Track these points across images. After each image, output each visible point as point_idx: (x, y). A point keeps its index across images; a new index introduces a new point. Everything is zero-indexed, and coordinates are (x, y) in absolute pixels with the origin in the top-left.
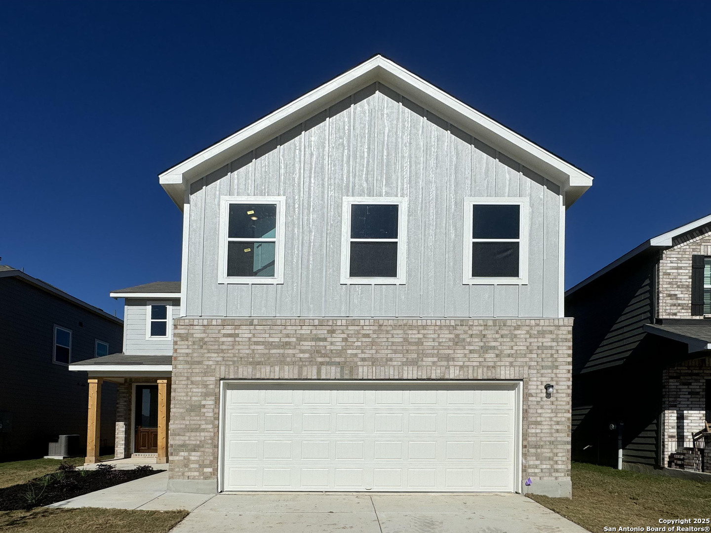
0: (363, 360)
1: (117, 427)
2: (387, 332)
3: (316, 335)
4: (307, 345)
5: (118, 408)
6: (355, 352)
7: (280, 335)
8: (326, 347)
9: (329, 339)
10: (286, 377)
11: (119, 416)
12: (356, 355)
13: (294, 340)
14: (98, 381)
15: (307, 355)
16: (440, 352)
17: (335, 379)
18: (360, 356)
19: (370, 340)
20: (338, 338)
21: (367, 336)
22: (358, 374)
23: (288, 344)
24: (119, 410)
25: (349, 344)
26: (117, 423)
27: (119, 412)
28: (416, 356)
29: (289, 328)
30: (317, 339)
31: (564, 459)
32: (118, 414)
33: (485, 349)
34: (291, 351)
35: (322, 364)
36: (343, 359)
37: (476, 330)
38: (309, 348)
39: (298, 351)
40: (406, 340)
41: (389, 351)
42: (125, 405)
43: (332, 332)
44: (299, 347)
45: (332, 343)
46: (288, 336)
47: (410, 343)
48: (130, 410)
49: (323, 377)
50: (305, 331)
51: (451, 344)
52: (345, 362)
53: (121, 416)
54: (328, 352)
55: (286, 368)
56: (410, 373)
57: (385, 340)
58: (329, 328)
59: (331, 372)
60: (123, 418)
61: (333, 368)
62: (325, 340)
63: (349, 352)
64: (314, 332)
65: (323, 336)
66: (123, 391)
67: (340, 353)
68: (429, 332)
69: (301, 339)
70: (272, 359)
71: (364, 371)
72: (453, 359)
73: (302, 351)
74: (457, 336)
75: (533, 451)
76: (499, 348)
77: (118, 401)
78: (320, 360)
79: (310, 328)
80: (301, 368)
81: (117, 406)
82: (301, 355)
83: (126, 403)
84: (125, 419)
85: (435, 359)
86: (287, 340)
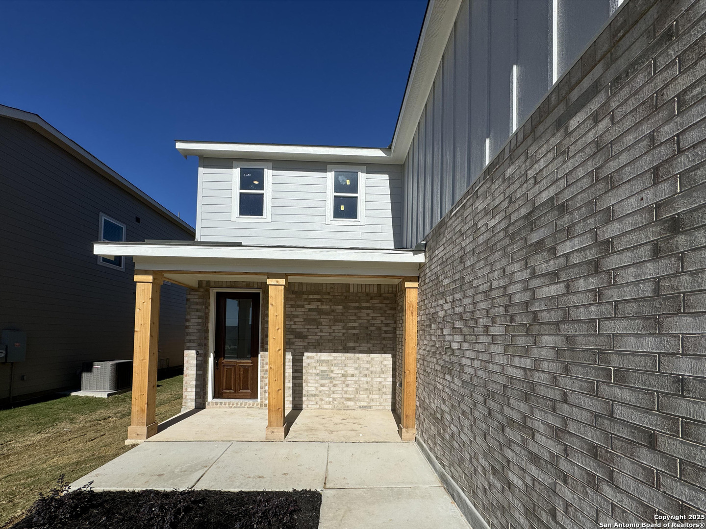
1: (186, 359)
5: (187, 327)
11: (190, 341)
14: (154, 279)
24: (190, 331)
26: (185, 351)
27: (188, 334)
32: (188, 338)
42: (198, 324)
48: (207, 331)
53: (193, 341)
60: (195, 344)
66: (197, 300)
77: (188, 317)
81: (187, 324)
83: (200, 320)
84: (199, 345)
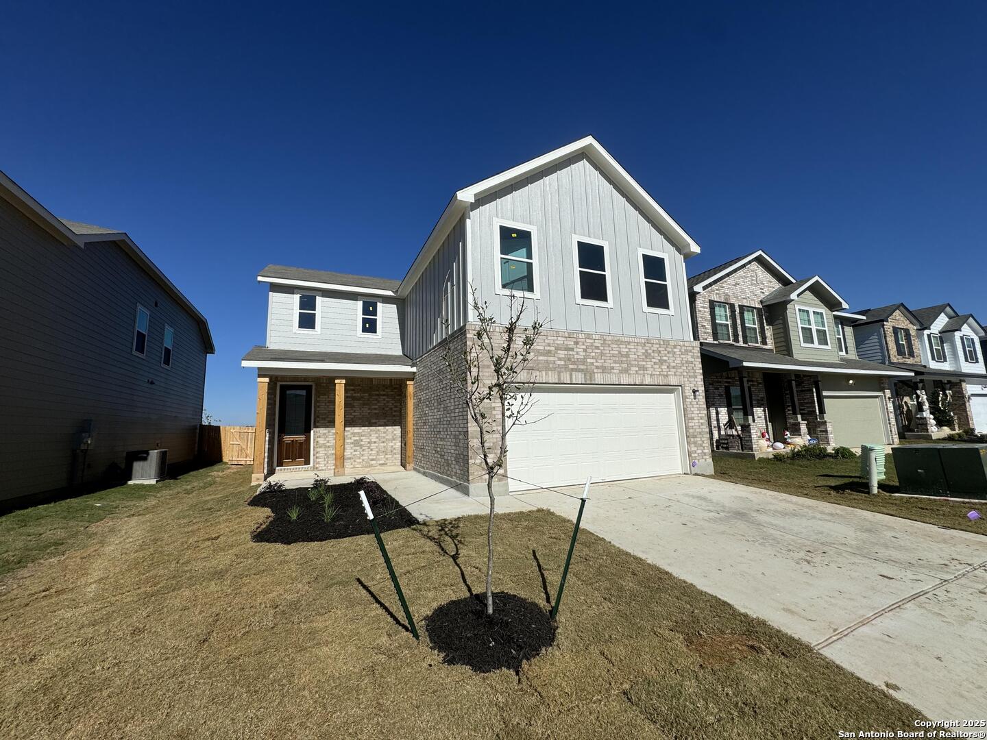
0: (597, 368)
2: (609, 346)
3: (567, 345)
4: (562, 353)
6: (592, 361)
7: (544, 344)
8: (574, 355)
9: (575, 350)
10: (550, 382)
12: (592, 363)
13: (553, 349)
15: (563, 363)
16: (640, 363)
17: (582, 384)
18: (595, 364)
19: (599, 351)
20: (580, 349)
21: (597, 348)
22: (595, 380)
23: (549, 351)
25: (588, 354)
28: (626, 365)
29: (549, 338)
30: (568, 349)
31: (707, 445)
33: (661, 362)
34: (552, 359)
35: (572, 370)
36: (585, 367)
37: (655, 347)
38: (563, 356)
39: (556, 359)
40: (620, 352)
41: (612, 362)
43: (576, 343)
44: (556, 355)
45: (577, 353)
46: (549, 345)
47: (622, 356)
49: (574, 382)
50: (560, 341)
51: (644, 357)
52: (587, 369)
54: (576, 360)
55: (550, 372)
56: (625, 379)
57: (608, 352)
58: (575, 340)
59: (579, 378)
61: (580, 374)
62: (572, 350)
63: (588, 360)
64: (566, 342)
65: (571, 347)
67: (584, 362)
68: (633, 347)
69: (557, 348)
70: (540, 365)
71: (599, 378)
72: (646, 369)
73: (560, 359)
74: (646, 350)
75: (692, 439)
76: (668, 361)
78: (571, 366)
79: (563, 339)
80: (559, 372)
82: (559, 362)
85: (637, 369)
86: (548, 348)
